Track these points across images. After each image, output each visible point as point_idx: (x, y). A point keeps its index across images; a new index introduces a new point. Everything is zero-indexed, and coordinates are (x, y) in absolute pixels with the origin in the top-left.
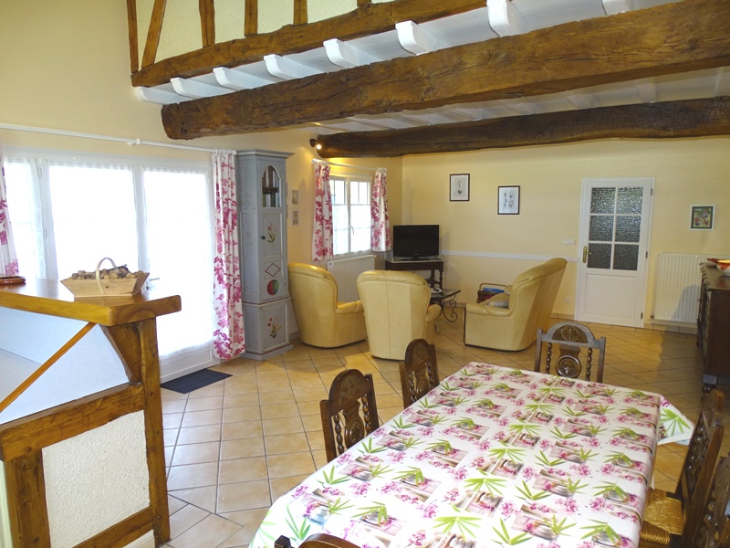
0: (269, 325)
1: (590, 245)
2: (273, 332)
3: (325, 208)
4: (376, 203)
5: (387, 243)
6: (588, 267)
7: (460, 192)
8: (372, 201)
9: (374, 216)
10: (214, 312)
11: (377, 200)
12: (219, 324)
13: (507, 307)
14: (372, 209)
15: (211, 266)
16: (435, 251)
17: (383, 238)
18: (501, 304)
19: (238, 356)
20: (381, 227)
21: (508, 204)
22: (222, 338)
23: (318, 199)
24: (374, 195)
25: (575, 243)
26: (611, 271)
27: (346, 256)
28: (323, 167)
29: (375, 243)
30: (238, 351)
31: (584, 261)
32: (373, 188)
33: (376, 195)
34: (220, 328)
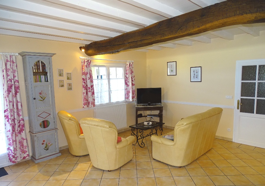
0: (43, 144)
1: (241, 99)
2: (46, 147)
3: (88, 81)
4: (127, 77)
5: (133, 98)
6: (241, 111)
7: (172, 71)
8: (126, 77)
9: (126, 84)
10: (6, 139)
11: (128, 76)
12: (9, 144)
13: (173, 140)
14: (126, 81)
15: (3, 114)
16: (160, 101)
17: (131, 95)
18: (170, 138)
19: (24, 160)
20: (130, 89)
21: (195, 76)
22: (11, 152)
23: (84, 77)
24: (126, 73)
25: (233, 97)
26: (255, 115)
27: (107, 104)
28: (86, 61)
29: (127, 97)
30: (24, 158)
31: (238, 108)
32: (125, 70)
33: (127, 74)
34: (10, 146)
